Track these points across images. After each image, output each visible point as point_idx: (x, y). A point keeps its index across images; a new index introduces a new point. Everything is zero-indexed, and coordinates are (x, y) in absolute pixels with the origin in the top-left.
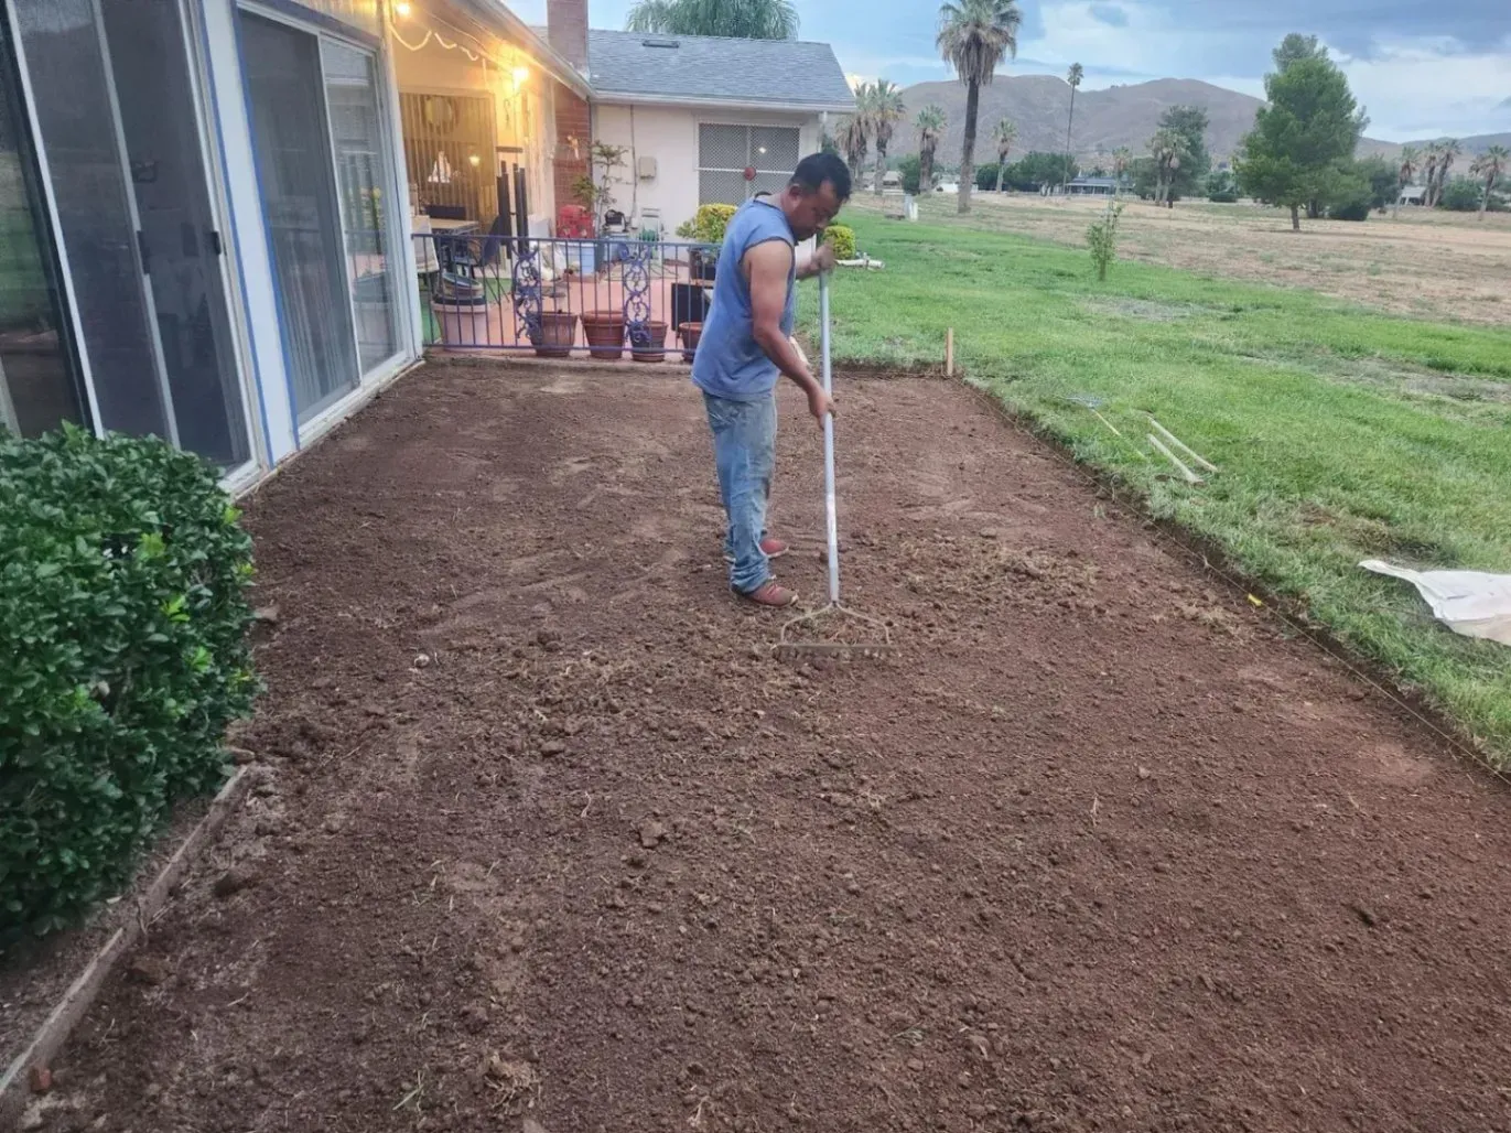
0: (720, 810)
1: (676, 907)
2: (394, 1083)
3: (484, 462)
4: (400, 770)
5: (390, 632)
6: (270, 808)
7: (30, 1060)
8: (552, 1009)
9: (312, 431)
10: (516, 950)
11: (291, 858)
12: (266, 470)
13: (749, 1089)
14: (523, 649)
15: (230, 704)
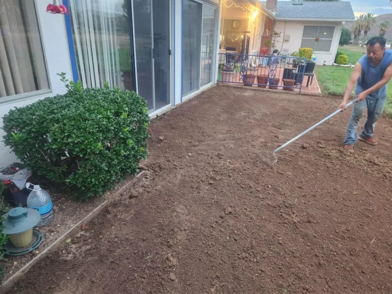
0: (249, 209)
1: (228, 232)
2: (147, 253)
3: (221, 110)
4: (176, 179)
5: (185, 147)
6: (147, 181)
7: (82, 223)
8: (188, 248)
9: (186, 99)
10: (185, 230)
11: (146, 194)
12: (173, 106)
13: (230, 287)
14: (213, 156)
15: (139, 155)
